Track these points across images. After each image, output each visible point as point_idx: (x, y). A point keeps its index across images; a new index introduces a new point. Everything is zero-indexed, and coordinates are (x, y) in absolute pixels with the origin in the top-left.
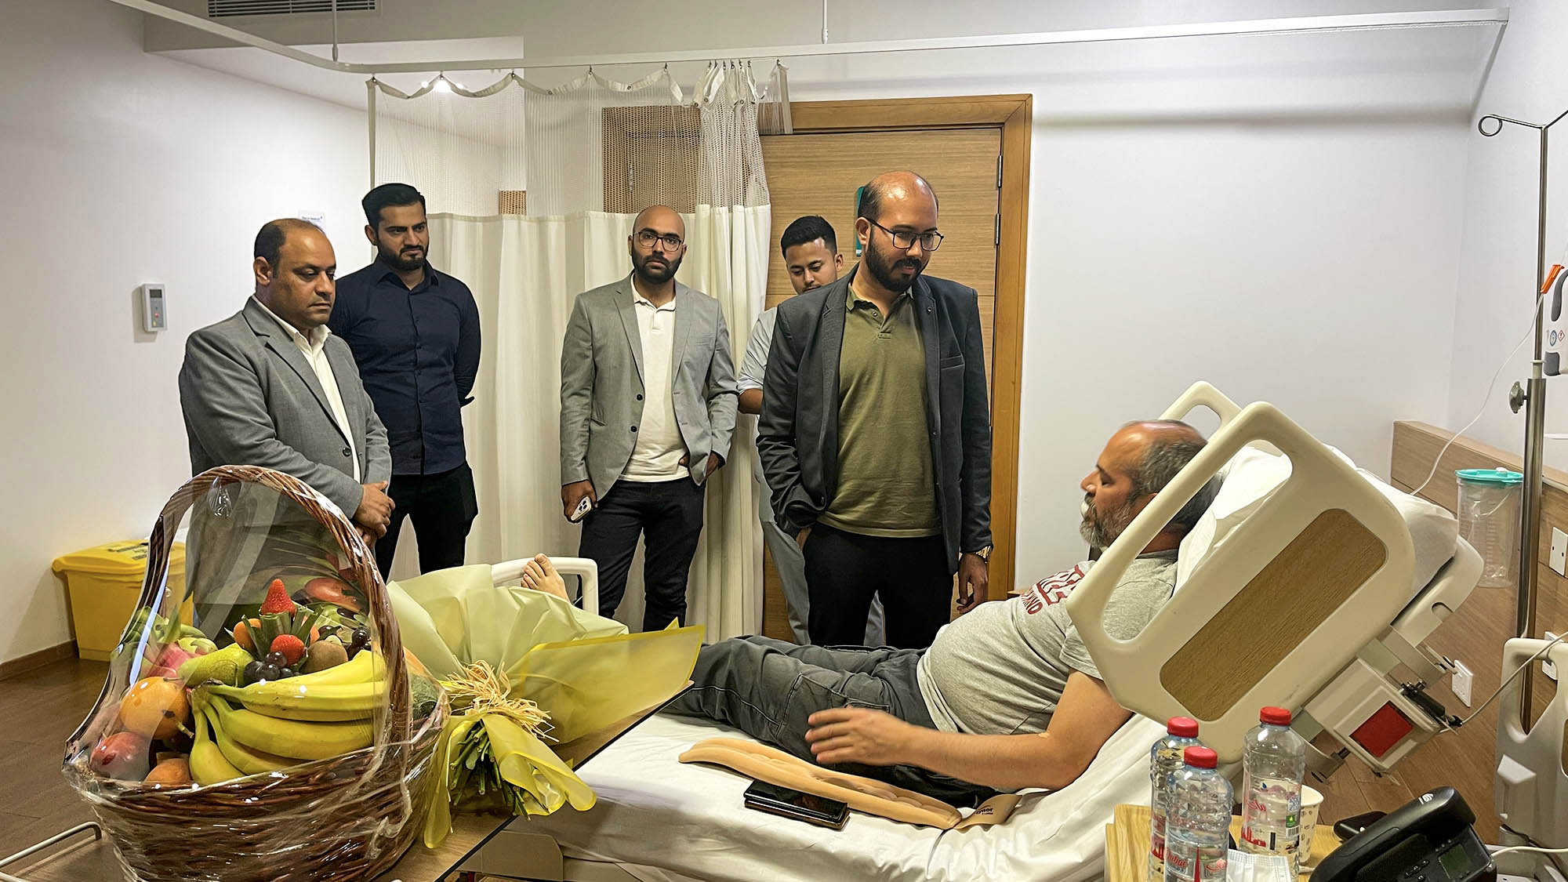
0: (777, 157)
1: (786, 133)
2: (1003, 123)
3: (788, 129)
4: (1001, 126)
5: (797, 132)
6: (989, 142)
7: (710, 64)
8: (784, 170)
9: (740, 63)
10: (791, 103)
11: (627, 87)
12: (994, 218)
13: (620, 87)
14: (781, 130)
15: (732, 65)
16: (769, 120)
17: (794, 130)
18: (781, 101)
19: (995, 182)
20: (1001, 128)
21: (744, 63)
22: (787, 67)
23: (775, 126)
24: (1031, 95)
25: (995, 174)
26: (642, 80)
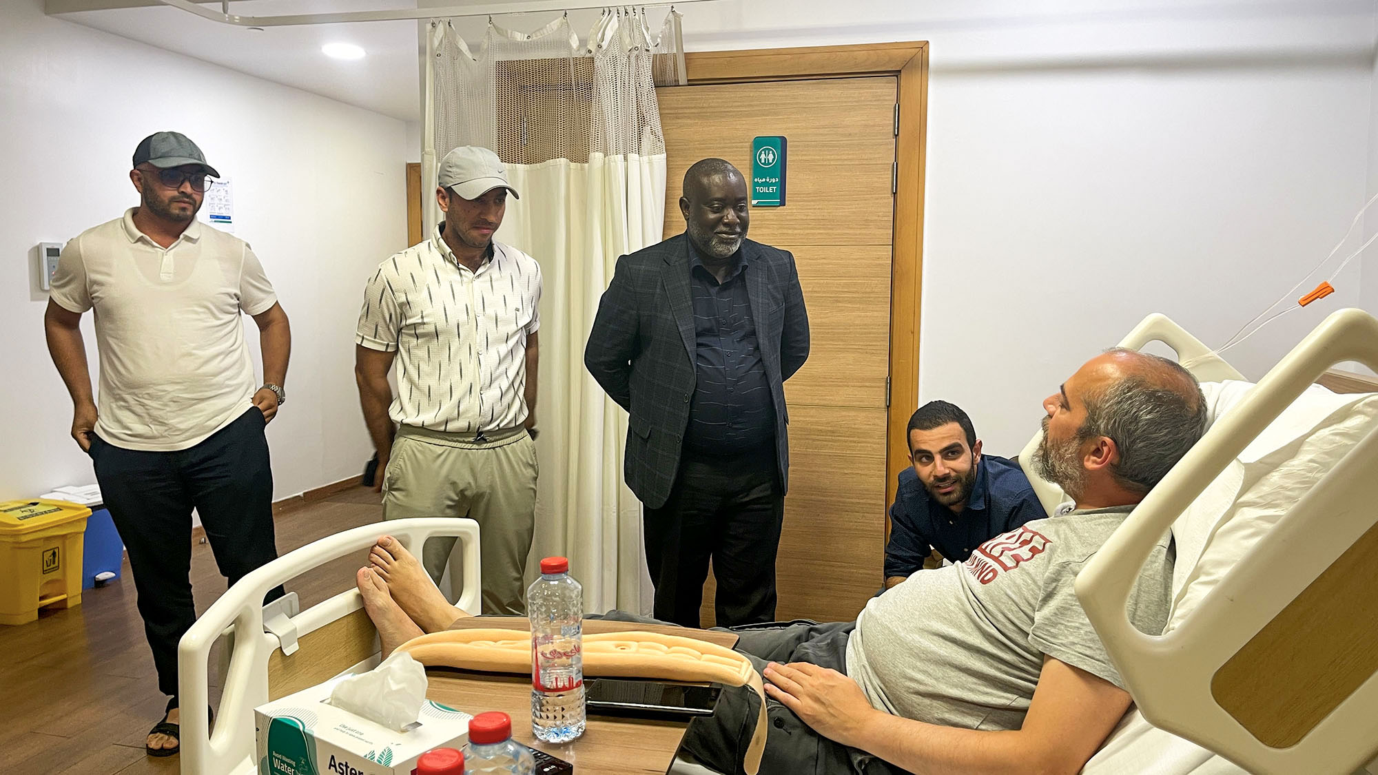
0: (671, 109)
1: (680, 84)
2: (900, 71)
3: (683, 80)
4: (897, 73)
5: (691, 83)
6: (885, 89)
7: (604, 11)
8: (679, 121)
9: (634, 9)
10: (685, 53)
11: (526, 36)
12: (891, 166)
13: (519, 37)
14: (675, 81)
15: (626, 13)
16: (663, 72)
17: (688, 80)
18: (675, 52)
19: (892, 130)
20: (897, 76)
21: (638, 10)
22: (682, 14)
23: (670, 77)
24: (928, 42)
25: (892, 122)
26: (541, 29)
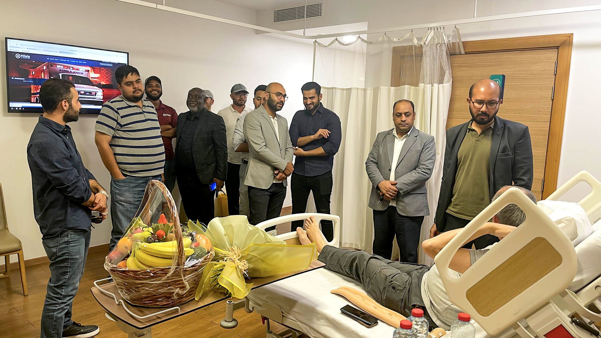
0: (458, 63)
1: (462, 54)
2: (559, 47)
3: (463, 52)
4: (558, 48)
5: (466, 53)
6: (552, 55)
7: (429, 29)
8: (460, 68)
9: (440, 28)
10: (462, 42)
11: (398, 39)
12: (552, 88)
13: (395, 40)
14: (460, 53)
15: (437, 29)
16: (454, 49)
17: (465, 52)
18: (458, 41)
19: (554, 72)
20: (558, 49)
21: (442, 28)
22: (459, 28)
23: (457, 51)
24: (573, 34)
25: (554, 68)
26: (403, 37)
